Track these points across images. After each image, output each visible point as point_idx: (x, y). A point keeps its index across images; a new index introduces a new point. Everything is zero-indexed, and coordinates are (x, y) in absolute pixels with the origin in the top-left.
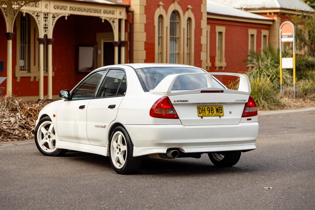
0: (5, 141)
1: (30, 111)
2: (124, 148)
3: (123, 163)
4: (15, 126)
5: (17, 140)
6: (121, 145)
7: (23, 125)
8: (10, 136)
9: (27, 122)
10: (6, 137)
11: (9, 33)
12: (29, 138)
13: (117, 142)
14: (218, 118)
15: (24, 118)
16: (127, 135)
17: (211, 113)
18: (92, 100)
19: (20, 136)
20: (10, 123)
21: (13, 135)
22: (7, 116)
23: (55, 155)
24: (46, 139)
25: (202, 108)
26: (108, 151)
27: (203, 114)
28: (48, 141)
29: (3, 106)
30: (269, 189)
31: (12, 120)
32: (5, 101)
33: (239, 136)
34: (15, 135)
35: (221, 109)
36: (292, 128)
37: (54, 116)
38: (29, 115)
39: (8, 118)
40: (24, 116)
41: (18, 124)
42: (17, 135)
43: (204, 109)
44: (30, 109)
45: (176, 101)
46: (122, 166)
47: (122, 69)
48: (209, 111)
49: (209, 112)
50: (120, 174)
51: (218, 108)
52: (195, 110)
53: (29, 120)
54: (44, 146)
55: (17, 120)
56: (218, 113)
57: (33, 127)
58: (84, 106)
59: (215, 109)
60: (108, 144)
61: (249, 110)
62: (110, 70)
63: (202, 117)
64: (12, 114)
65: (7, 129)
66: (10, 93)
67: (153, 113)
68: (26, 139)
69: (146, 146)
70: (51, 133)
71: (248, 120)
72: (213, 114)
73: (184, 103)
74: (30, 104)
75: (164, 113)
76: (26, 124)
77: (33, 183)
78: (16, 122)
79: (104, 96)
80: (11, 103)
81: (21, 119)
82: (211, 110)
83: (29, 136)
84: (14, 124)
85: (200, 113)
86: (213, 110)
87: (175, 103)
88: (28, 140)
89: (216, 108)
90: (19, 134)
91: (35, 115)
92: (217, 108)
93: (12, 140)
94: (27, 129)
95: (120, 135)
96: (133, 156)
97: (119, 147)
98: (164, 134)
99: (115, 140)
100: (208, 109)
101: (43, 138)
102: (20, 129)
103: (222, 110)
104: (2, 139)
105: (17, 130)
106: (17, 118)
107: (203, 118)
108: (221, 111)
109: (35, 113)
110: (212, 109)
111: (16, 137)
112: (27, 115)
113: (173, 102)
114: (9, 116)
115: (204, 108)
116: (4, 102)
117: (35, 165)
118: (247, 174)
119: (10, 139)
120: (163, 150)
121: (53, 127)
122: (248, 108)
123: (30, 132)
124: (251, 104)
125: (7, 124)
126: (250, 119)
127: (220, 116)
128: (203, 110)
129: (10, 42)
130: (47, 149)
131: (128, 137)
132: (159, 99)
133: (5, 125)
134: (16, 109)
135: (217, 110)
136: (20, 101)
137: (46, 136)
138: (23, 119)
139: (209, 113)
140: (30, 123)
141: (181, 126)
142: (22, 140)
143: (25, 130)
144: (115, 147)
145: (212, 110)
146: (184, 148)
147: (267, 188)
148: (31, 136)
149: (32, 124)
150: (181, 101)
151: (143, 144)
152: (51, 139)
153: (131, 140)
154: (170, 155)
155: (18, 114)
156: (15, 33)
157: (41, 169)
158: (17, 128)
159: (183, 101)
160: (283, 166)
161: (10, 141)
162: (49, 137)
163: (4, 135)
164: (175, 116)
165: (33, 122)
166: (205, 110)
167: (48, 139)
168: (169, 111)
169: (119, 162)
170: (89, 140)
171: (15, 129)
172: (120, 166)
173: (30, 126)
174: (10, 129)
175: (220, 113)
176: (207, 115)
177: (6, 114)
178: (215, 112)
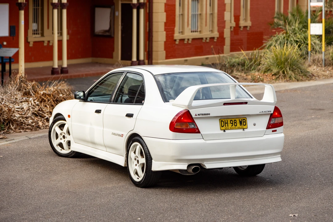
0: (18, 132)
1: (44, 96)
2: (143, 160)
3: (142, 176)
4: (28, 114)
5: (30, 130)
6: (140, 157)
7: (36, 112)
8: (23, 126)
9: (40, 108)
10: (19, 127)
11: (21, 3)
12: (42, 128)
13: (135, 153)
14: (241, 130)
15: (38, 104)
16: (146, 148)
17: (234, 126)
18: (109, 104)
19: (33, 126)
20: (23, 111)
21: (25, 124)
22: (20, 101)
23: (70, 156)
24: (61, 139)
25: (225, 121)
26: (125, 161)
27: (226, 127)
28: (62, 141)
29: (15, 86)
30: (294, 216)
31: (25, 106)
32: (17, 80)
33: (264, 149)
34: (28, 125)
35: (244, 121)
36: (320, 110)
37: (69, 116)
38: (42, 101)
39: (21, 103)
40: (37, 101)
41: (31, 111)
42: (30, 125)
43: (226, 122)
44: (44, 93)
45: (197, 115)
46: (140, 179)
47: (140, 74)
48: (232, 124)
49: (232, 125)
50: (138, 187)
51: (242, 120)
52: (217, 123)
53: (42, 105)
54: (59, 147)
55: (30, 106)
56: (242, 125)
57: (46, 113)
58: (101, 110)
59: (238, 122)
60: (125, 154)
61: (275, 121)
62: (127, 73)
63: (224, 131)
64: (24, 98)
65: (20, 117)
66: (22, 72)
67: (173, 127)
68: (40, 128)
69: (166, 161)
70: (65, 133)
71: (273, 131)
72: (237, 127)
73: (206, 116)
74: (44, 84)
75: (184, 127)
76: (40, 111)
77: (48, 201)
78: (30, 109)
79: (121, 102)
80: (24, 86)
81: (34, 105)
83: (42, 125)
84: (27, 111)
85: (222, 127)
86: (236, 123)
87: (196, 116)
88: (42, 130)
89: (239, 120)
90: (32, 123)
91: (48, 100)
92: (240, 120)
93: (25, 131)
94: (40, 116)
95: (139, 146)
96: (152, 170)
97: (137, 159)
98: (184, 150)
99: (133, 151)
100: (231, 121)
101: (57, 137)
102: (33, 117)
103: (246, 122)
104: (14, 130)
105: (30, 118)
106: (30, 104)
107: (225, 132)
108: (245, 124)
109: (49, 98)
110: (235, 121)
111: (29, 127)
112: (40, 100)
113: (193, 116)
114: (22, 101)
115: (227, 121)
116: (16, 82)
117: (49, 172)
118: (271, 190)
119: (23, 129)
120: (184, 167)
121: (68, 128)
122: (273, 119)
123: (44, 120)
124: (276, 114)
125: (20, 111)
126: (276, 131)
127: (244, 129)
128: (226, 123)
129: (22, 13)
130: (61, 150)
131: (147, 149)
132: (180, 112)
133: (17, 112)
134: (29, 92)
135: (241, 123)
136: (33, 84)
137: (60, 137)
138: (36, 105)
139: (232, 126)
140: (44, 110)
141: (202, 141)
142: (35, 131)
143: (39, 117)
144: (133, 158)
145: (235, 123)
146: (205, 163)
147: (292, 215)
148: (45, 124)
149: (45, 110)
150: (202, 115)
151: (162, 159)
152: (66, 140)
153: (149, 153)
154: (190, 170)
155: (31, 99)
156: (26, 3)
157: (55, 178)
158: (30, 115)
159: (205, 114)
160: (310, 177)
161: (23, 132)
162: (64, 137)
163: (17, 125)
164: (196, 131)
165: (47, 107)
166: (227, 123)
167: (63, 140)
168: (190, 125)
169: (137, 173)
170: (105, 146)
171: (28, 117)
172: (138, 178)
173: (43, 112)
174: (23, 118)
175: (244, 125)
176: (229, 129)
177: (18, 99)
178: (238, 125)
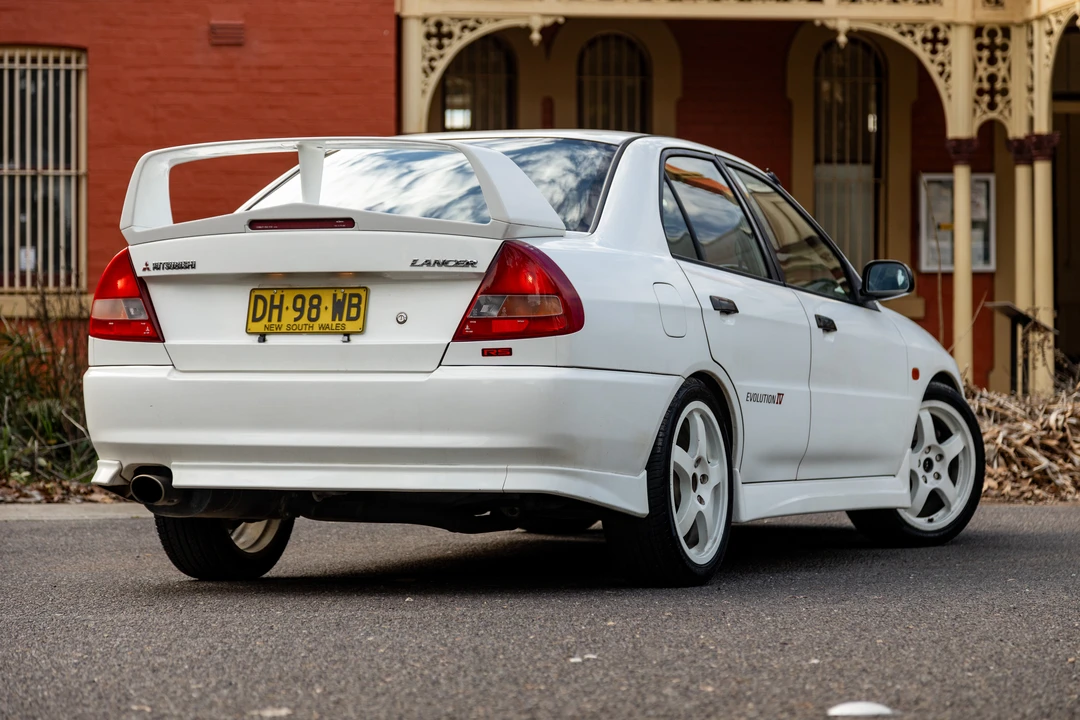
14: (336, 340)
17: (304, 320)
25: (272, 297)
27: (269, 324)
33: (422, 428)
43: (277, 302)
45: (151, 268)
48: (301, 310)
49: (298, 314)
51: (345, 295)
52: (236, 305)
59: (327, 302)
63: (262, 338)
72: (317, 324)
82: (308, 309)
85: (255, 320)
86: (318, 307)
87: (148, 273)
89: (335, 296)
92: (340, 297)
100: (299, 301)
103: (362, 306)
107: (264, 340)
108: (354, 313)
110: (315, 302)
113: (140, 273)
115: (282, 297)
127: (347, 335)
128: (273, 307)
135: (337, 308)
139: (296, 320)
141: (162, 373)
145: (312, 306)
150: (170, 266)
159: (178, 266)
164: (144, 331)
166: (280, 307)
175: (349, 319)
176: (284, 330)
178: (326, 317)
